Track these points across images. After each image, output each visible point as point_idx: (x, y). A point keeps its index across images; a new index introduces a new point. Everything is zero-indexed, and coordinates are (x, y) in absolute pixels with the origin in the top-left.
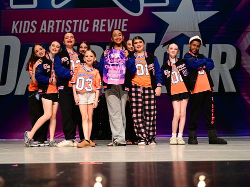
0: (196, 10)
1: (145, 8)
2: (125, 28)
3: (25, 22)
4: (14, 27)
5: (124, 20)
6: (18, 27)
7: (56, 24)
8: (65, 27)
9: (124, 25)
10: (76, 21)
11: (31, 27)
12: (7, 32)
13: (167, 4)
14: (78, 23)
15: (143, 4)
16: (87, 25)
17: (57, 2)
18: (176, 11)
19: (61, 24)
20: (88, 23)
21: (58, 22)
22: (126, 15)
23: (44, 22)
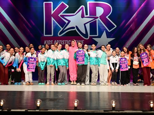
0: (107, 38)
1: (90, 37)
2: (83, 43)
3: (49, 41)
4: (45, 42)
5: (83, 41)
6: (46, 42)
7: (59, 42)
8: (62, 43)
9: (82, 42)
10: (66, 41)
11: (51, 43)
12: (43, 44)
13: (97, 35)
14: (67, 42)
15: (89, 35)
16: (70, 42)
17: (60, 34)
18: (100, 38)
19: (61, 41)
20: (70, 41)
21: (60, 41)
22: (83, 39)
23: (55, 41)
